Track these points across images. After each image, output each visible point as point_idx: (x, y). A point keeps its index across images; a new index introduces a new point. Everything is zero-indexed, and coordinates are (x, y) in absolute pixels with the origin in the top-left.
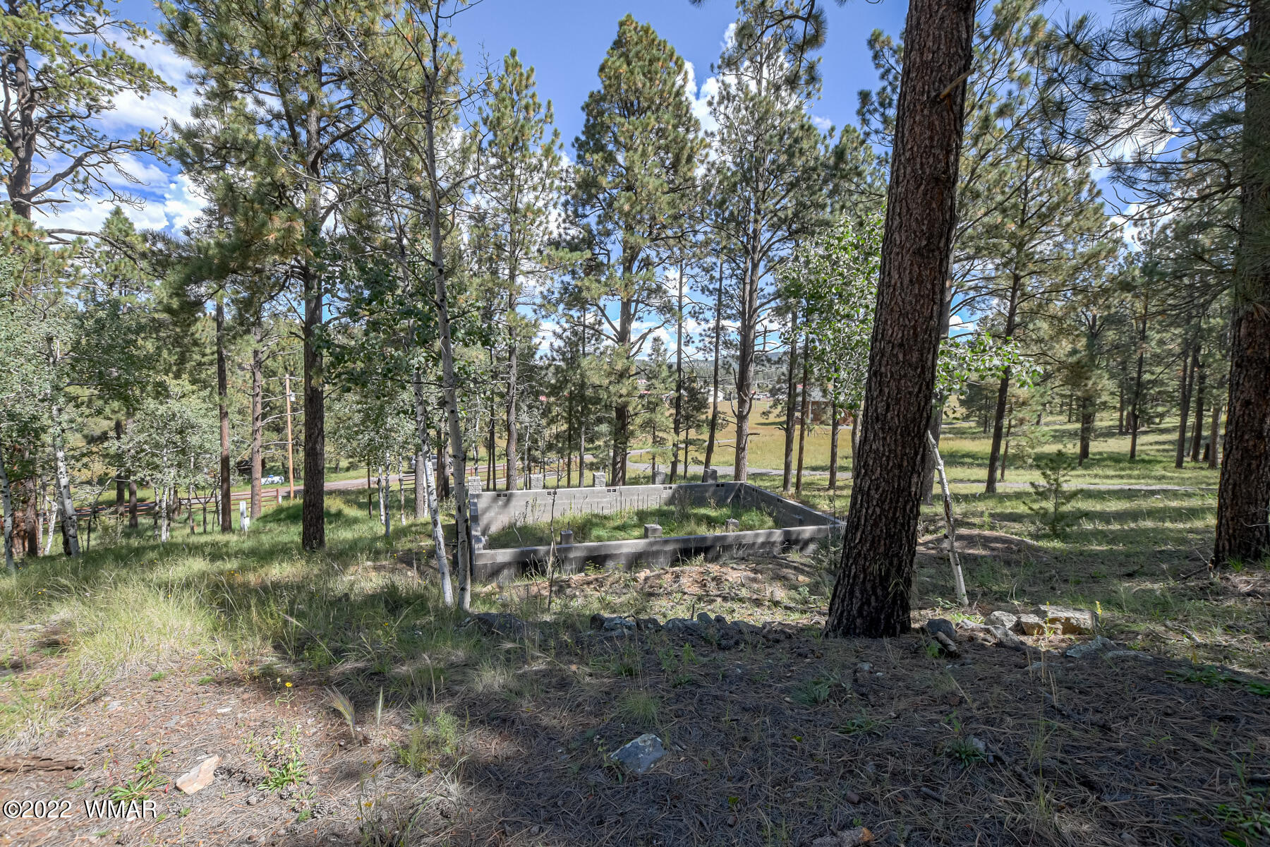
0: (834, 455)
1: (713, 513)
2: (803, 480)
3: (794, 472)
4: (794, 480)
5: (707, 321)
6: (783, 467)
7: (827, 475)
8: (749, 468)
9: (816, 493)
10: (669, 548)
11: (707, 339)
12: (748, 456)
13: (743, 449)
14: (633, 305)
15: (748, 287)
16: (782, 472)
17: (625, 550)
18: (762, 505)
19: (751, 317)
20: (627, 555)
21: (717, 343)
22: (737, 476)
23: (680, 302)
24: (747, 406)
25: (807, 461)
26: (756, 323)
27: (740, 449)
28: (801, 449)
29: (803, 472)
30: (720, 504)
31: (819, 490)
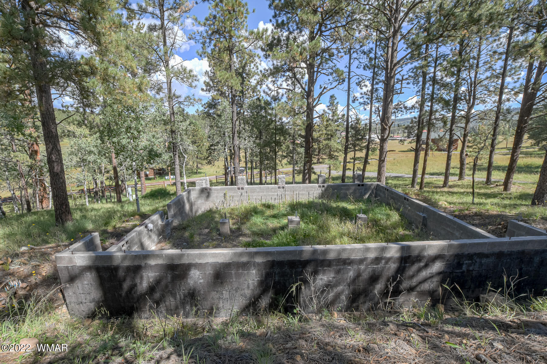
0: (448, 165)
1: (350, 207)
2: (425, 181)
3: (419, 175)
4: (419, 181)
5: (366, 86)
6: (412, 173)
7: (442, 178)
8: (386, 173)
9: (435, 190)
10: (259, 260)
11: (366, 97)
12: (387, 165)
13: (384, 161)
14: (315, 73)
15: (390, 49)
16: (411, 176)
17: (211, 260)
18: (391, 201)
19: (392, 69)
20: (214, 265)
21: (372, 98)
22: (379, 179)
23: (349, 75)
24: (387, 132)
25: (428, 170)
26: (395, 75)
27: (381, 161)
28: (425, 161)
29: (426, 176)
30: (358, 199)
31: (436, 187)
